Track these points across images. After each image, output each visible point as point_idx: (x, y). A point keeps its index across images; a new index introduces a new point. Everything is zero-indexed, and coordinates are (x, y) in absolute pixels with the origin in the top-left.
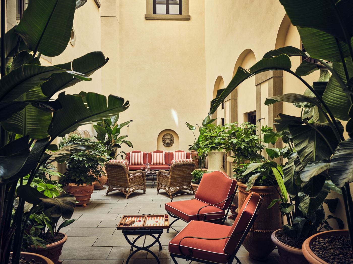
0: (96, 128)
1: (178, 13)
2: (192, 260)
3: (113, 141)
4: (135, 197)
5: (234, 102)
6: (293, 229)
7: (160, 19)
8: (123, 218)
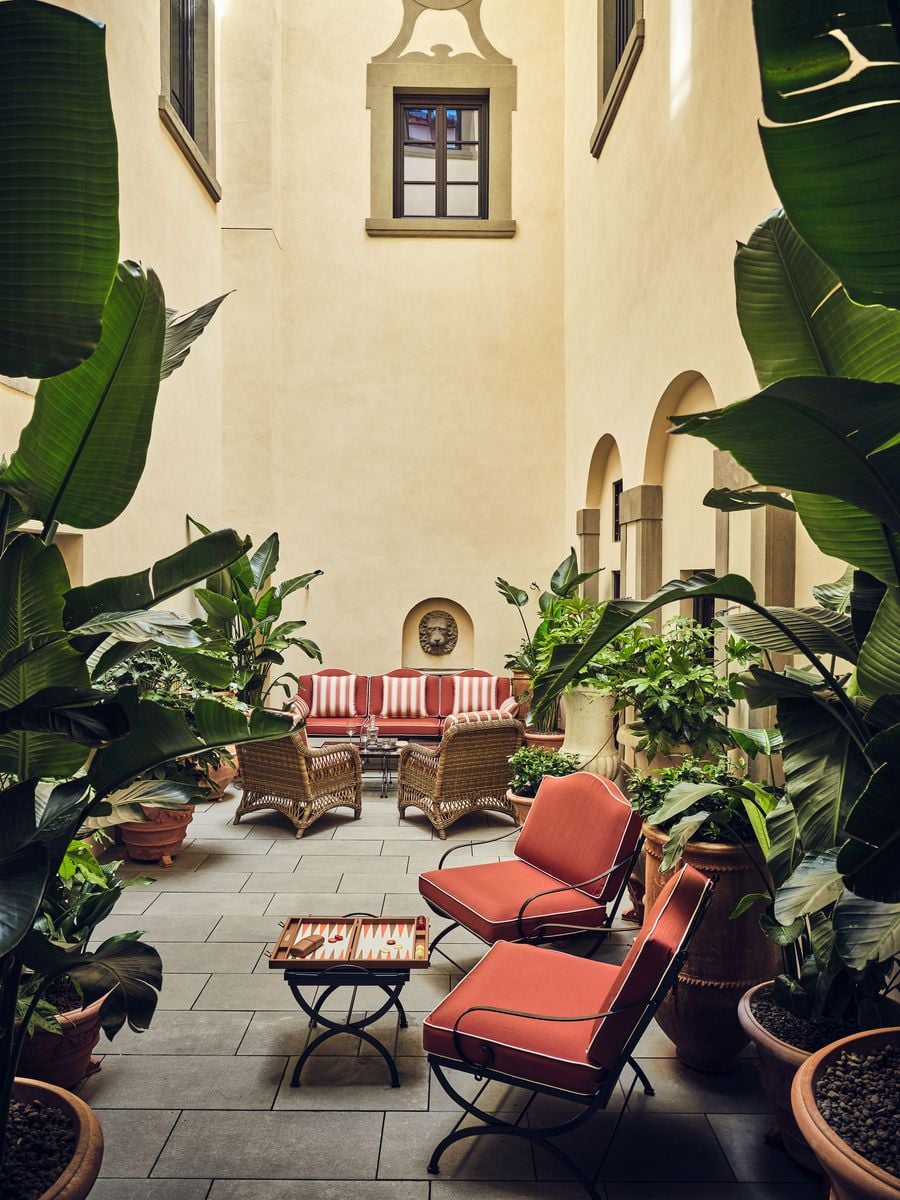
0: (202, 599)
1: (477, 214)
2: (492, 1076)
3: (258, 639)
4: (328, 833)
5: (650, 528)
6: (799, 993)
7: (415, 233)
8: (288, 929)
